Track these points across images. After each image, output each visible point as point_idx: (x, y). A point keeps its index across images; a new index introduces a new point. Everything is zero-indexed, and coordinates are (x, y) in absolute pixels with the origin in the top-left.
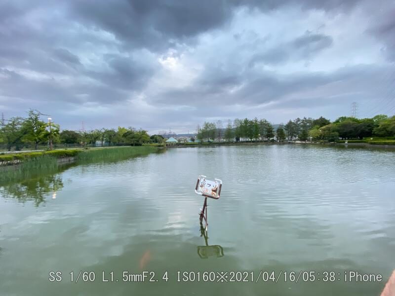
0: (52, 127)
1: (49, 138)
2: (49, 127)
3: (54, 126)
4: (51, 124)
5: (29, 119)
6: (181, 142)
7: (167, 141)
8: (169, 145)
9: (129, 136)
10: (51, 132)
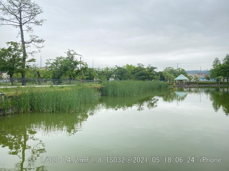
0: (82, 65)
1: (80, 74)
2: (80, 65)
3: (84, 64)
4: (81, 62)
5: (67, 58)
6: (192, 80)
7: (175, 79)
8: (178, 83)
9: (138, 73)
10: (81, 69)
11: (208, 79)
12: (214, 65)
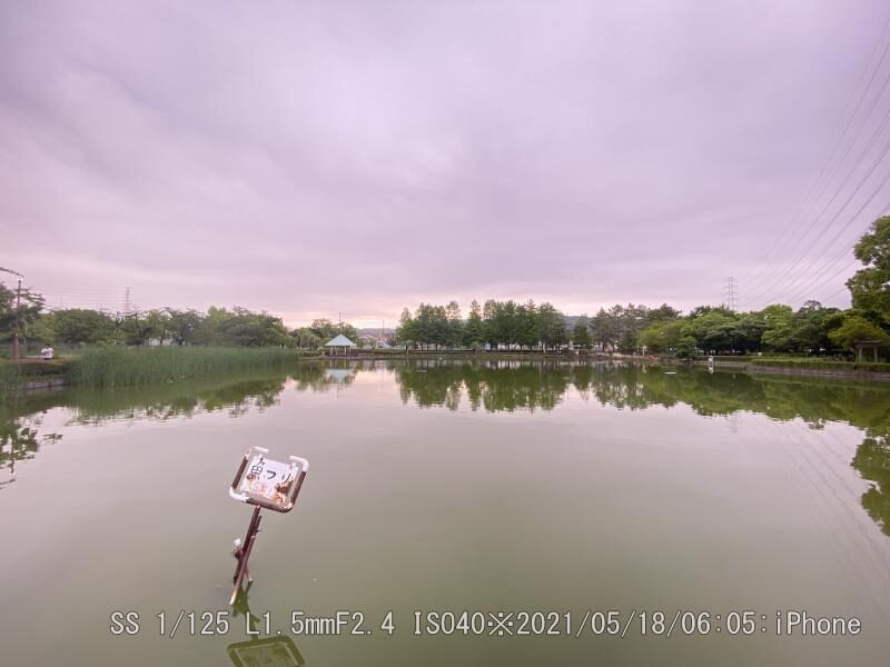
0: (23, 300)
3: (30, 299)
4: (22, 293)
6: (365, 348)
7: (329, 344)
8: (334, 353)
9: (234, 329)
10: (18, 312)
11: (392, 344)
12: (402, 321)
